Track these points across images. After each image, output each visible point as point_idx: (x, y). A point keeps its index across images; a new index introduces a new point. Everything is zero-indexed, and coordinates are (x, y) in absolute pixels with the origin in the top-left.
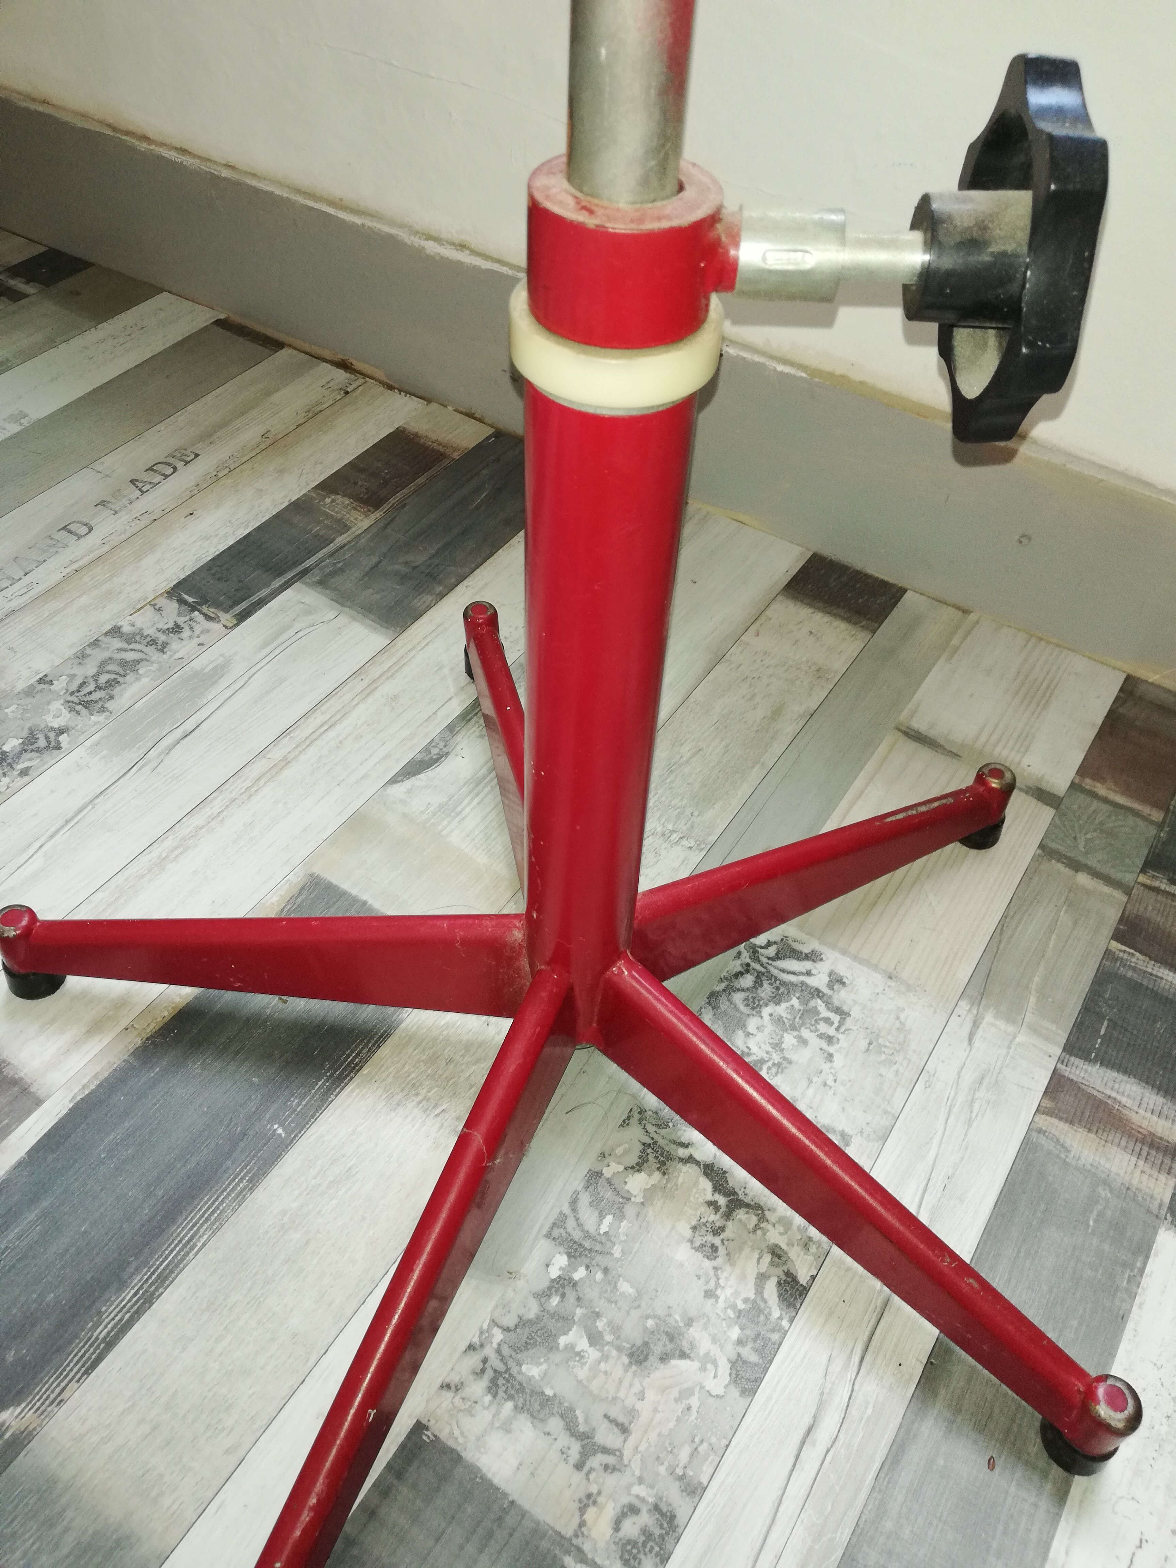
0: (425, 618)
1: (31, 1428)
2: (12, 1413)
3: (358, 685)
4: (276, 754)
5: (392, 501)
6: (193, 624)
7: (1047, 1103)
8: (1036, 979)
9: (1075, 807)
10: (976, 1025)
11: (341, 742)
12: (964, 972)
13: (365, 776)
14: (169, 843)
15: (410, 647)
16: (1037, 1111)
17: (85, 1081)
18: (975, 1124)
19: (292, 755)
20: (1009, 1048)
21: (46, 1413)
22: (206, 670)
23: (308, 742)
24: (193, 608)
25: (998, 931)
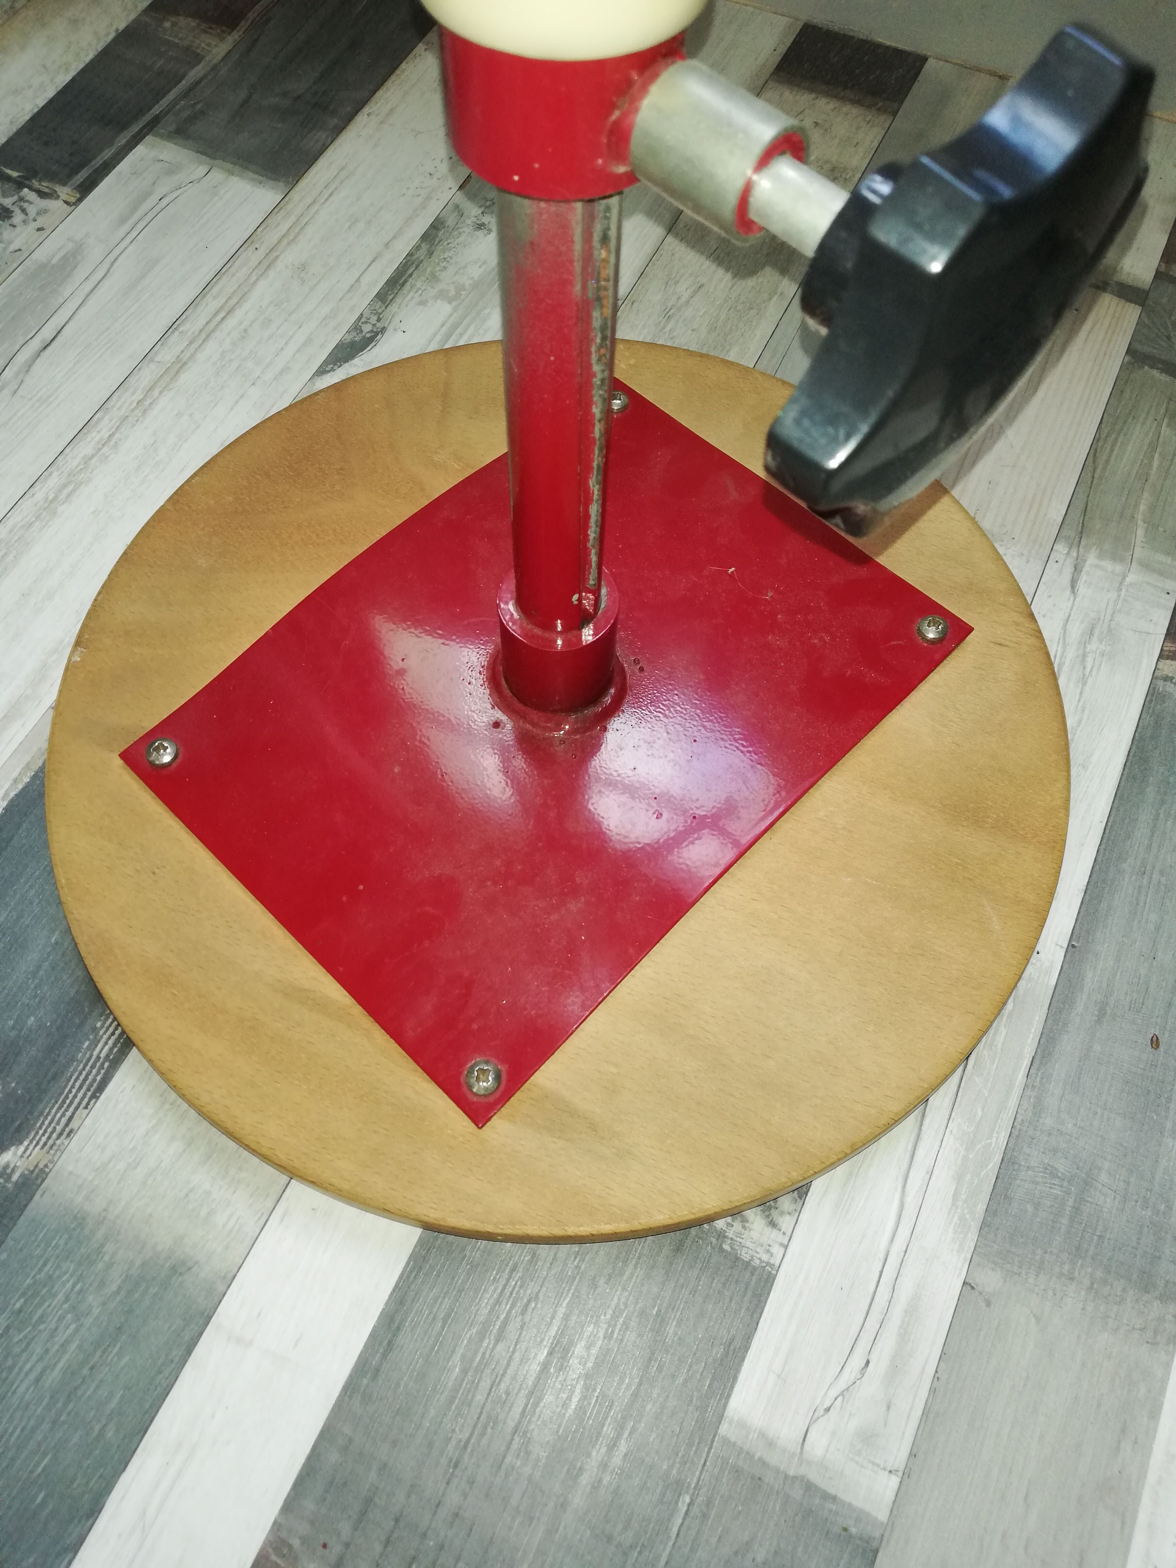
0: (322, 162)
1: (41, 1166)
2: (15, 1154)
3: (252, 257)
4: (166, 355)
5: (251, 16)
6: (25, 205)
7: (1170, 647)
8: (1142, 508)
10: (1077, 569)
11: (245, 331)
12: (1056, 511)
13: (286, 370)
14: (54, 481)
15: (309, 200)
16: (1161, 657)
17: (15, 774)
18: (1090, 680)
19: (188, 354)
20: (1119, 590)
21: (55, 1148)
22: (54, 261)
23: (203, 336)
24: (20, 184)
25: (1091, 455)
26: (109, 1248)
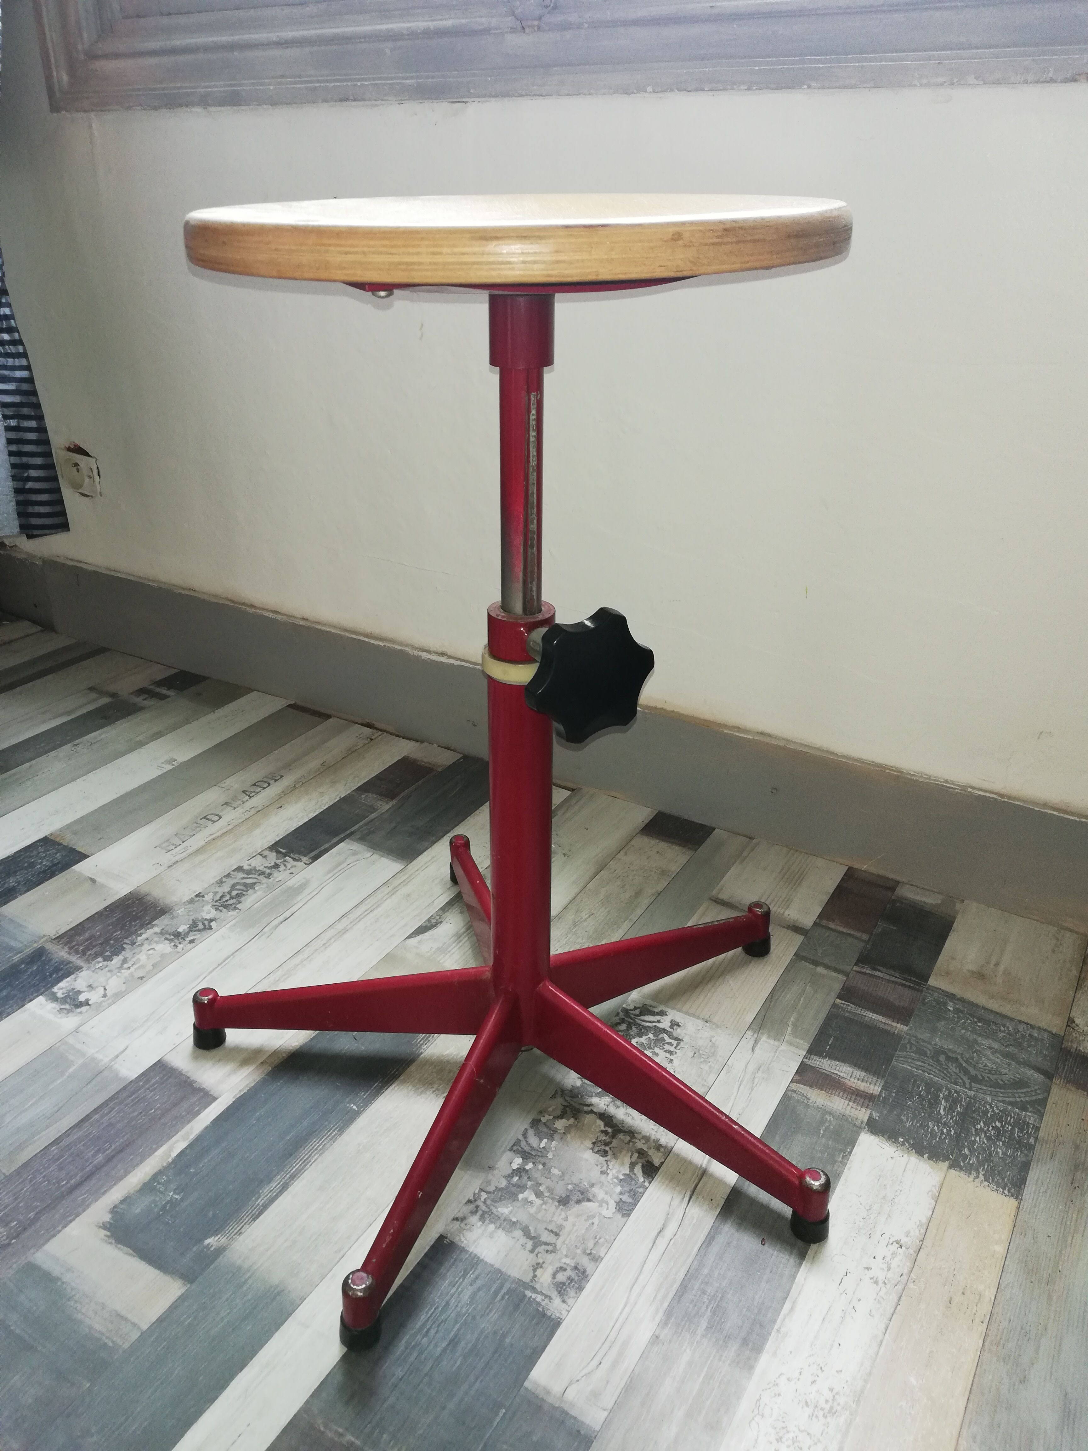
0: (425, 854)
1: (225, 1246)
3: (386, 890)
4: (340, 926)
5: (402, 795)
6: (286, 863)
7: (798, 1078)
8: (792, 1019)
9: (817, 934)
10: (756, 1042)
11: (378, 919)
12: (750, 1017)
13: (393, 936)
14: (280, 973)
15: (416, 869)
16: (791, 1081)
17: (241, 1088)
18: (755, 1089)
19: (349, 926)
20: (775, 1052)
21: (232, 1238)
22: (295, 886)
23: (358, 920)
24: (285, 855)
25: (770, 997)
26: (250, 1282)
